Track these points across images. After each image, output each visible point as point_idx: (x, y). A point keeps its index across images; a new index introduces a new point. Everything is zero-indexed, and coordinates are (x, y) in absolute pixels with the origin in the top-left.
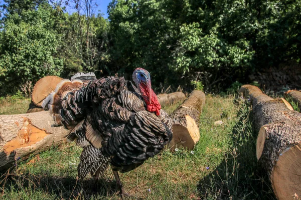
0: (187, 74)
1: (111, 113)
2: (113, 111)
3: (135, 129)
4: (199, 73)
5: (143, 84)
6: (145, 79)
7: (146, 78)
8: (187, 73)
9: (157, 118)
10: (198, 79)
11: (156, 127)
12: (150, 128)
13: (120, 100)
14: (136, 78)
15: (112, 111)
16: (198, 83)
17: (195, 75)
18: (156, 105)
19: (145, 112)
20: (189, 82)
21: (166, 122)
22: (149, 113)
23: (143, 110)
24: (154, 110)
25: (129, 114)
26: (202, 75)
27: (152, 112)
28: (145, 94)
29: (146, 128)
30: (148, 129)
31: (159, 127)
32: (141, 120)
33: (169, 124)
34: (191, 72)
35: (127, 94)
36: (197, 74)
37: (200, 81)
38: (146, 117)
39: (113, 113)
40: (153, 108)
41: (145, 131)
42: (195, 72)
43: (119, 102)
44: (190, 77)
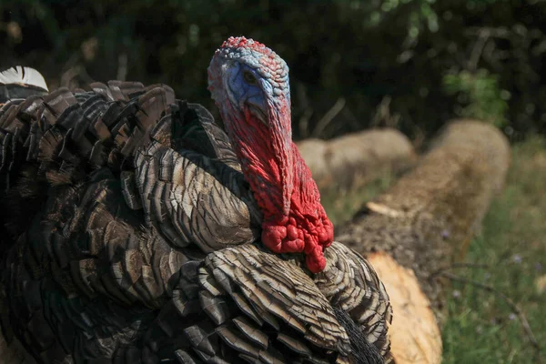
0: (425, 41)
1: (83, 263)
2: (94, 251)
3: (195, 332)
4: (485, 33)
5: (253, 116)
6: (264, 95)
7: (269, 90)
8: (425, 35)
9: (309, 285)
10: (483, 63)
11: (293, 322)
12: (265, 329)
13: (130, 197)
14: (220, 86)
15: (88, 256)
16: (477, 84)
17: (465, 45)
18: (305, 222)
19: (252, 253)
20: (435, 79)
21: (354, 303)
22: (270, 258)
23: (239, 243)
24: (298, 243)
25: (171, 262)
26: (503, 44)
27: (285, 255)
28: (257, 167)
29: (245, 329)
30: (256, 337)
31: (308, 326)
32: (229, 288)
33: (367, 314)
34: (447, 32)
35: (171, 168)
36: (476, 38)
37: (492, 71)
38: (249, 277)
39: (91, 261)
40: (289, 237)
41: (240, 345)
42: (468, 32)
43: (126, 206)
44: (443, 54)
